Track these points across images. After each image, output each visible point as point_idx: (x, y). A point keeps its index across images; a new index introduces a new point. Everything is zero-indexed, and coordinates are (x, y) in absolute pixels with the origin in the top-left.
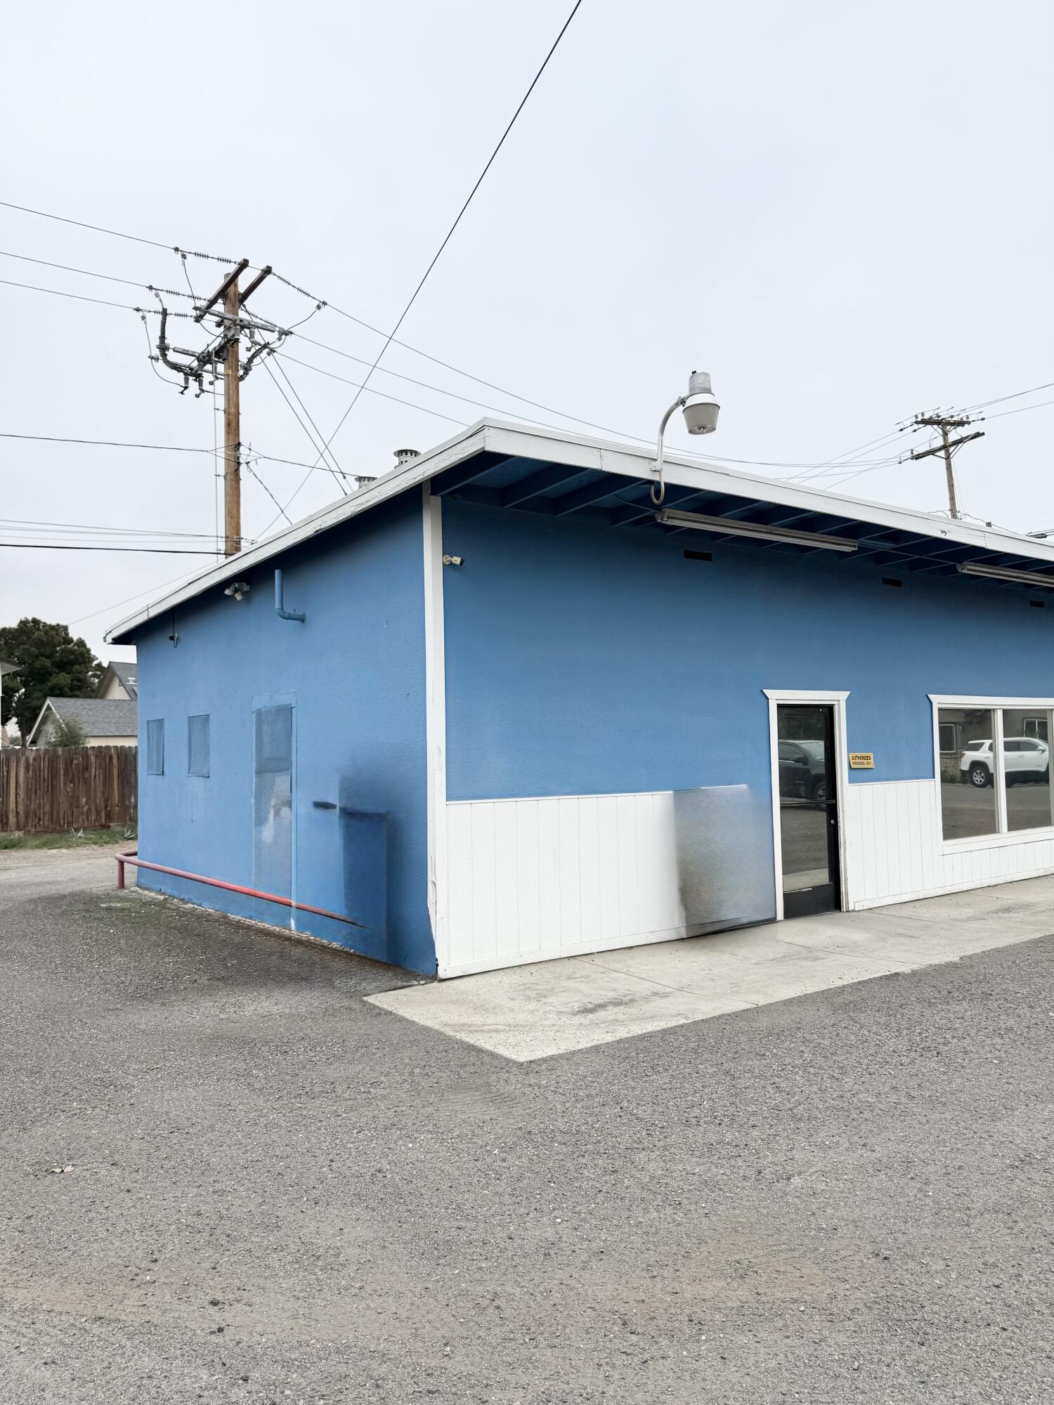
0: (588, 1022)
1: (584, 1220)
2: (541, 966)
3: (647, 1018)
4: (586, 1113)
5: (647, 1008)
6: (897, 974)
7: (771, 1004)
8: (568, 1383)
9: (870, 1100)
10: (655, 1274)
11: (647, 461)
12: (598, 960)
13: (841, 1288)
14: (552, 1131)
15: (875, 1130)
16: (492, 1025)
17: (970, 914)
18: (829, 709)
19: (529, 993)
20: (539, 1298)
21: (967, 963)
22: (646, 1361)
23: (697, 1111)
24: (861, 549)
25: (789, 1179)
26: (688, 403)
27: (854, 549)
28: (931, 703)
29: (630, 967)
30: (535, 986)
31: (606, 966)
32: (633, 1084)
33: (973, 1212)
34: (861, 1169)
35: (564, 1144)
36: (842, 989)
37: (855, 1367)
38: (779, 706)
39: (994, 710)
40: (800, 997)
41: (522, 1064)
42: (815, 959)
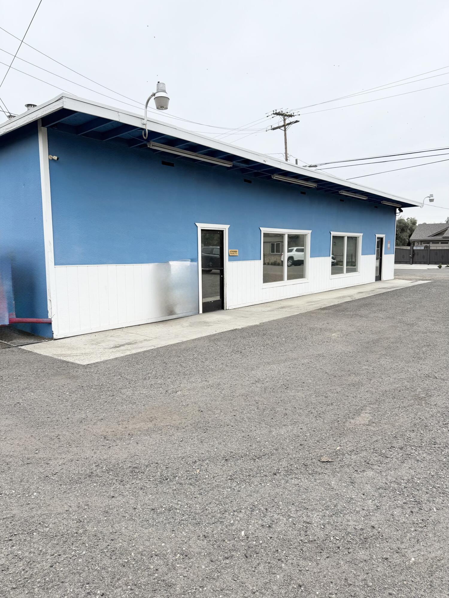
0: (116, 350)
1: (98, 411)
2: (100, 333)
3: (139, 348)
4: (107, 379)
5: (140, 345)
6: (236, 329)
7: (188, 341)
8: (80, 456)
9: (213, 367)
10: (120, 423)
11: (140, 120)
12: (124, 330)
13: (184, 421)
14: (92, 385)
15: (211, 376)
16: (75, 354)
17: (269, 310)
18: (222, 232)
19: (93, 342)
20: (75, 434)
21: (262, 325)
22: (110, 447)
23: (150, 375)
24: (234, 166)
25: (176, 392)
26: (157, 95)
27: (231, 166)
28: (261, 231)
29: (137, 332)
30: (96, 340)
31: (128, 332)
32: (128, 369)
33: (235, 397)
34: (203, 388)
35: (96, 389)
36: (215, 335)
37: (181, 440)
38: (202, 230)
39: (284, 234)
40: (199, 338)
41: (84, 366)
42: (209, 326)
